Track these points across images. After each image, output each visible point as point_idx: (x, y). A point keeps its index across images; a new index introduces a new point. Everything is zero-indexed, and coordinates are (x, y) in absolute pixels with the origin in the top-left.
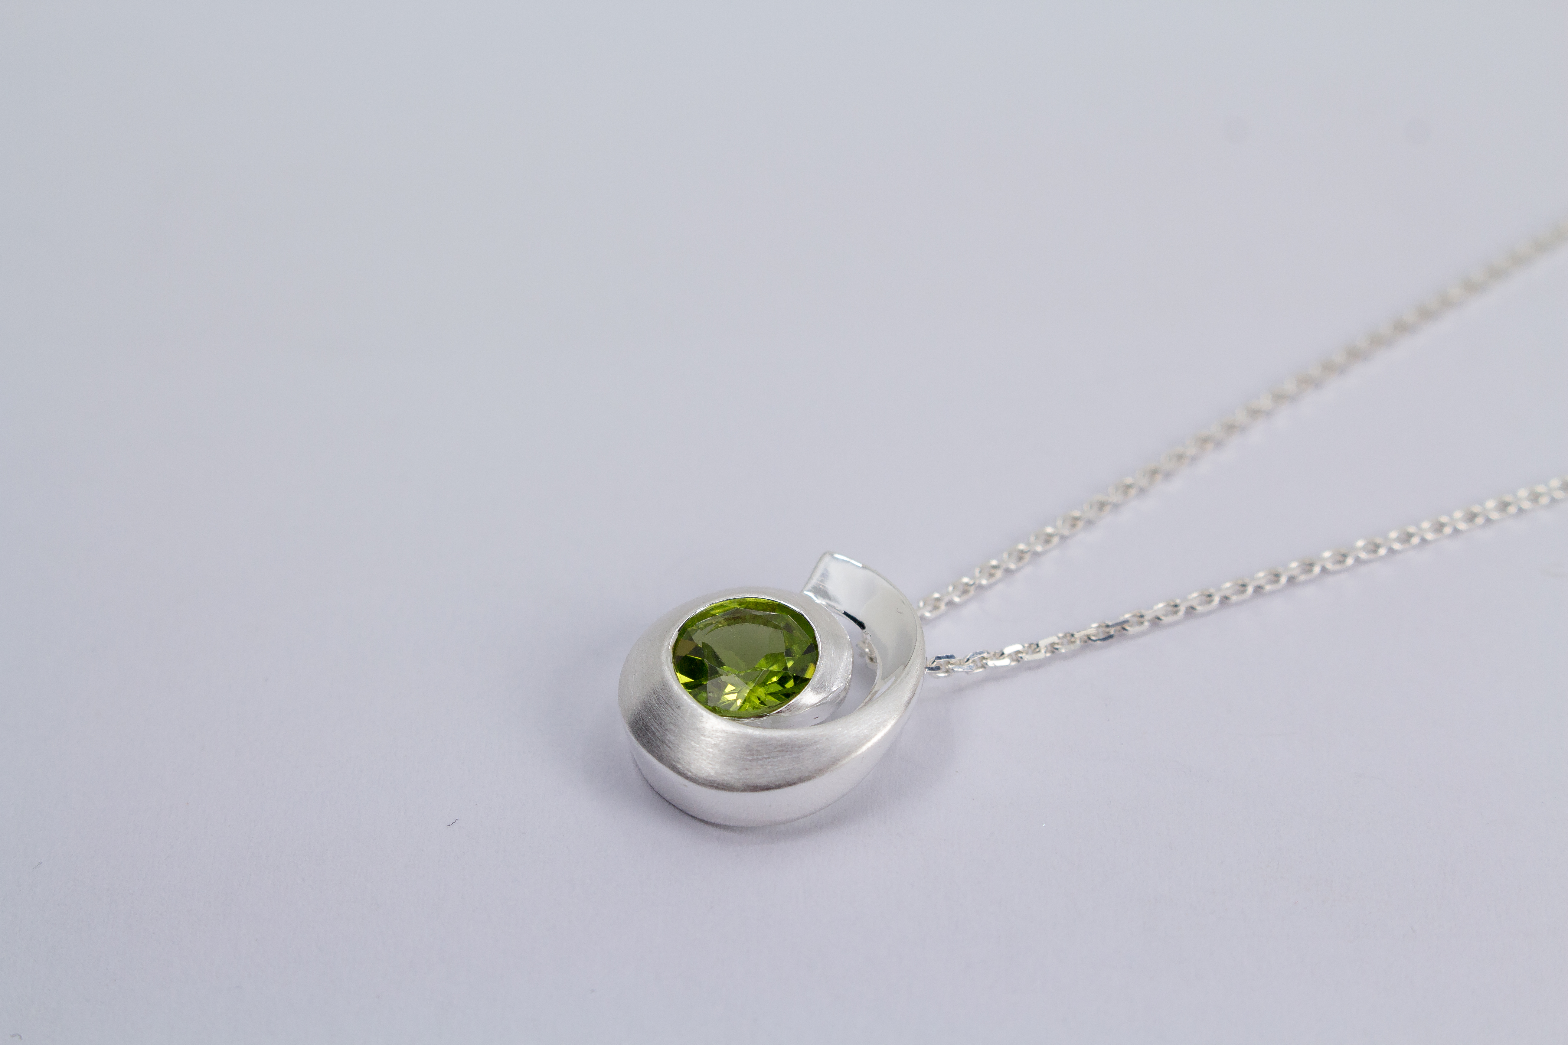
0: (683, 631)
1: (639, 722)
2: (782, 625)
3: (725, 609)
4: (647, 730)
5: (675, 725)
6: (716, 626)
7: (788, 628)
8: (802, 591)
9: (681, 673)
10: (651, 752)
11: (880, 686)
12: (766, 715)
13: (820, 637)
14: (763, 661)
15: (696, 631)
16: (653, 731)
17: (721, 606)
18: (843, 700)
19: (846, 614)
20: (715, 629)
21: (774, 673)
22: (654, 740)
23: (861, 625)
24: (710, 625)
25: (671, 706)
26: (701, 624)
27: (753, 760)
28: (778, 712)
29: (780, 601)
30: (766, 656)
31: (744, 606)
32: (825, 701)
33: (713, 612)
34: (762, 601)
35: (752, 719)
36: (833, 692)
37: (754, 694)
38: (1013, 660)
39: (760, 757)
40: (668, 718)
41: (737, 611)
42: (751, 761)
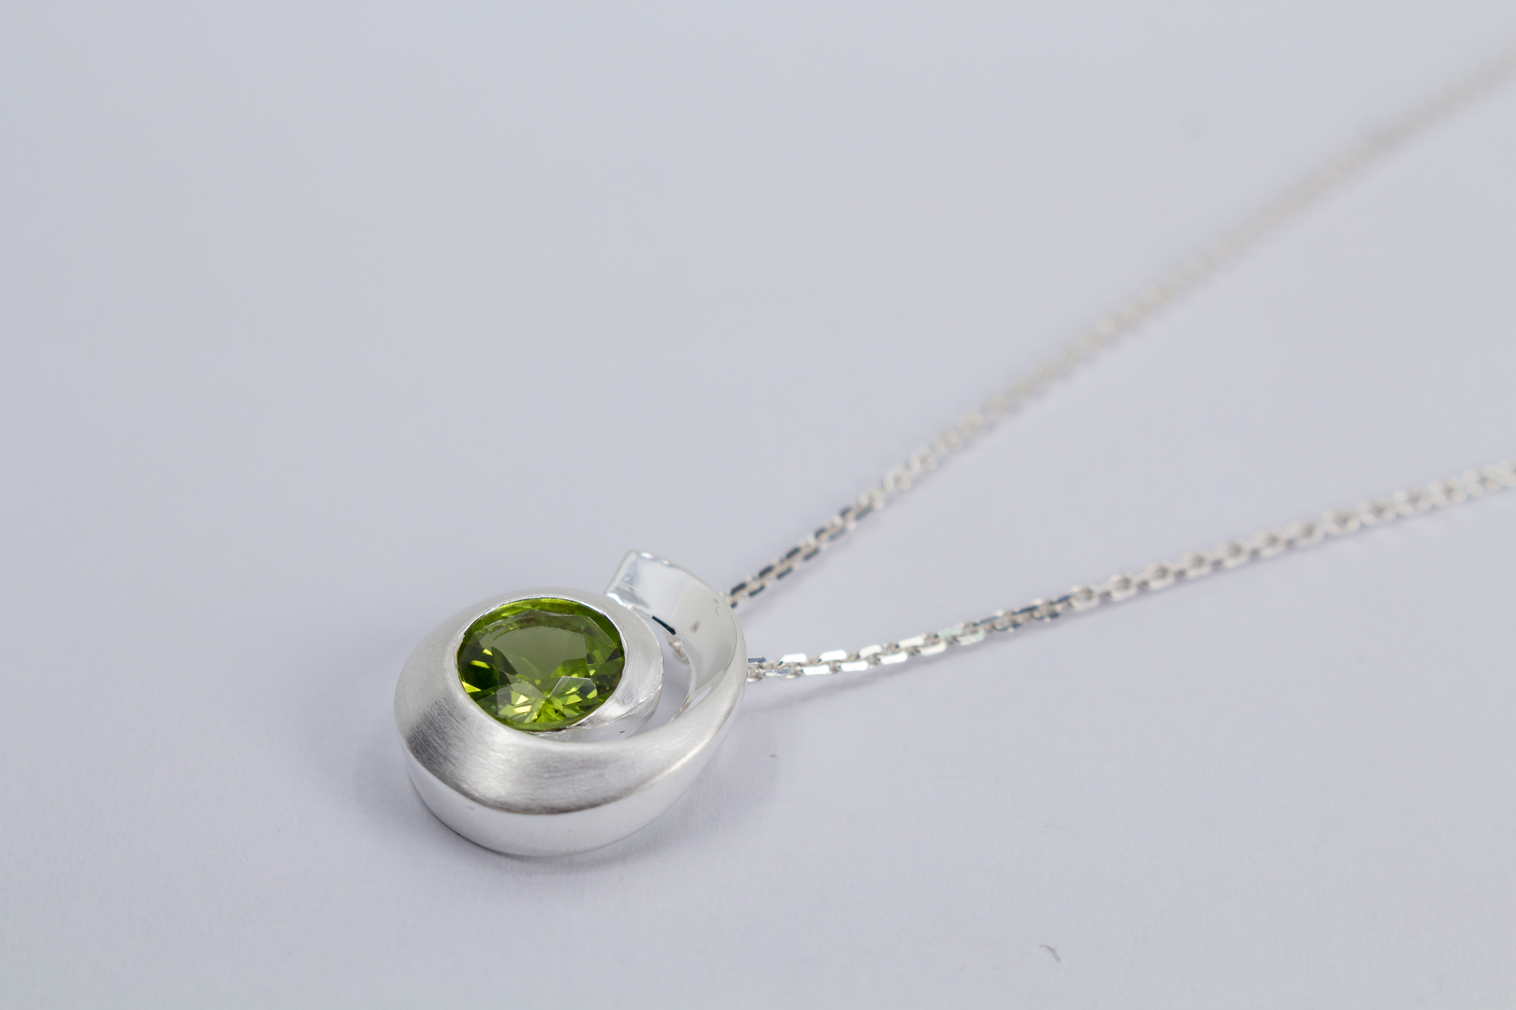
0: (469, 634)
1: (418, 736)
2: (583, 628)
3: (517, 611)
4: (428, 746)
5: (460, 739)
6: (507, 629)
7: (589, 631)
8: (605, 593)
9: (468, 682)
10: (433, 771)
11: (695, 698)
12: (565, 728)
13: (627, 641)
14: (559, 670)
15: (483, 635)
16: (435, 747)
17: (513, 608)
18: (652, 714)
19: (654, 618)
20: (505, 633)
21: (574, 683)
22: (435, 756)
23: (672, 631)
24: (499, 629)
25: (456, 718)
26: (490, 627)
27: (551, 778)
28: (579, 725)
29: (580, 602)
30: (565, 662)
31: (539, 607)
32: (631, 714)
33: (504, 615)
34: (560, 601)
35: (549, 732)
36: (641, 703)
37: (551, 706)
38: (870, 663)
39: (558, 774)
40: (452, 732)
41: (531, 612)
42: (547, 779)
